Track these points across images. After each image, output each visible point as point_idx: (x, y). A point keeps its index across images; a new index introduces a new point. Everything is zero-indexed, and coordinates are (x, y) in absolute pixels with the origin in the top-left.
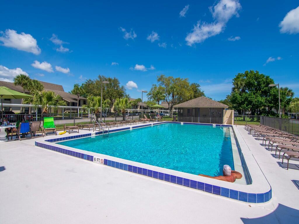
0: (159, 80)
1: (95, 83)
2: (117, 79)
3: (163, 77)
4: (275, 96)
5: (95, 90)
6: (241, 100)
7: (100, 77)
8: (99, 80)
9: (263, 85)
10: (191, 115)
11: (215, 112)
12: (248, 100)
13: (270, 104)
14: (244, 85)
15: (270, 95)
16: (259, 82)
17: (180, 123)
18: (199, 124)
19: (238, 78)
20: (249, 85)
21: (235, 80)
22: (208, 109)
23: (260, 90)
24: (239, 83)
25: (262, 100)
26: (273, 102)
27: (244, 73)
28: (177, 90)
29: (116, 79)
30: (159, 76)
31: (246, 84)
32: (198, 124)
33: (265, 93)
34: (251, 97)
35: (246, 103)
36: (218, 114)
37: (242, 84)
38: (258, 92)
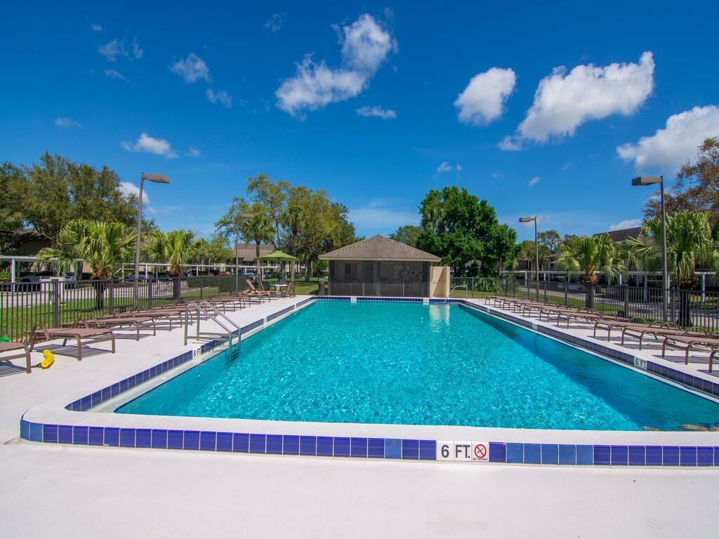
0: (251, 188)
1: (26, 175)
2: (113, 172)
3: (265, 180)
4: (499, 240)
5: (33, 200)
6: (442, 246)
7: (48, 159)
8: (43, 167)
9: (478, 219)
10: (355, 279)
11: (406, 272)
12: (453, 246)
13: (491, 255)
14: (443, 214)
15: (490, 238)
16: (471, 212)
17: (350, 298)
18: (380, 299)
19: (431, 199)
20: (453, 216)
21: (425, 203)
22: (392, 264)
23: (473, 227)
24: (435, 211)
25: (478, 245)
26: (495, 251)
27: (440, 191)
28: (305, 215)
29: (110, 170)
30: (256, 176)
31: (448, 214)
32: (377, 299)
33: (481, 233)
34: (461, 241)
35: (451, 251)
36: (412, 275)
37: (440, 213)
38: (471, 230)
